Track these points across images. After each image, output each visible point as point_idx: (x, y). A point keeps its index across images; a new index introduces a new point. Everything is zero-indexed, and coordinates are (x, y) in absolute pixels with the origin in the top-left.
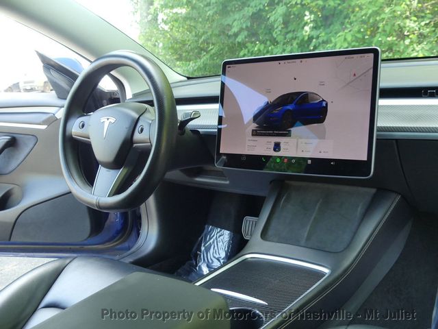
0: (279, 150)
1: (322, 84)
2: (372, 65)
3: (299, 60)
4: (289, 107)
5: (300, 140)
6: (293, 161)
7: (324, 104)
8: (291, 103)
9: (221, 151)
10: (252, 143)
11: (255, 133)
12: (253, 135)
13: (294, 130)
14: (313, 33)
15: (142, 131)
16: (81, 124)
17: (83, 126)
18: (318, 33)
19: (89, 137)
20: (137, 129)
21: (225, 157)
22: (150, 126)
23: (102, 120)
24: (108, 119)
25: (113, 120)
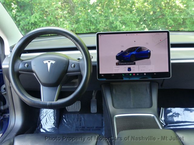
0: (130, 70)
1: (147, 44)
2: (167, 37)
3: (136, 34)
4: (133, 53)
5: (140, 66)
7: (149, 51)
8: (134, 51)
9: (101, 73)
10: (117, 68)
12: (116, 65)
13: (136, 62)
14: (18, 14)
15: (74, 66)
16: (26, 65)
17: (28, 66)
18: (20, 14)
19: (32, 72)
20: (70, 66)
21: (103, 75)
22: (79, 65)
23: (45, 62)
24: (49, 62)
25: (53, 62)
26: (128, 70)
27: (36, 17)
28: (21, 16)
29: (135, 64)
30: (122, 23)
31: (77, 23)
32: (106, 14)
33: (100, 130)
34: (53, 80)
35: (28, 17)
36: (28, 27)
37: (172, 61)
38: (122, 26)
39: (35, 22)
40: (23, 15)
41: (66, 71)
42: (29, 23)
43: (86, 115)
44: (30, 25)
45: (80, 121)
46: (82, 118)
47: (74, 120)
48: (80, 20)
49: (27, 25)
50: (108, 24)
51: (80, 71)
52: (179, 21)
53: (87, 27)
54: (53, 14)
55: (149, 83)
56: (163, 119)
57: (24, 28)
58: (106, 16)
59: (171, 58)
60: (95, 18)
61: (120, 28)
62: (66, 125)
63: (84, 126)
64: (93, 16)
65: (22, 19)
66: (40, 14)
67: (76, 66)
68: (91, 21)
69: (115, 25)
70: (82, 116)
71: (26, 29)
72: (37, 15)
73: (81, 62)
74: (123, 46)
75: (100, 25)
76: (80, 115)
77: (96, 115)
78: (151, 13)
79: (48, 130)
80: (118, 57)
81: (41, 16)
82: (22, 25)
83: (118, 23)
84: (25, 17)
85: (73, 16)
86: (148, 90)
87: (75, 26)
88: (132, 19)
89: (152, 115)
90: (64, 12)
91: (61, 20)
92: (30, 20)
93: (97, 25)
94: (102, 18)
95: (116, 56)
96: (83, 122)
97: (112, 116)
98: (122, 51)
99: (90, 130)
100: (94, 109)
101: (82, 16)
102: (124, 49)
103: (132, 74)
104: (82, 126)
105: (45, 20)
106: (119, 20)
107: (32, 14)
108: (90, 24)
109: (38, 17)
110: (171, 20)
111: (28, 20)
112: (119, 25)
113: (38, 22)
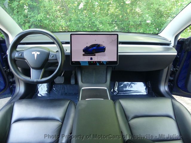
0: (92, 59)
1: (104, 42)
2: (117, 38)
3: (96, 35)
4: (94, 48)
5: (98, 57)
6: (94, 62)
7: (104, 47)
8: (95, 47)
9: (73, 60)
10: (83, 58)
11: (84, 55)
12: (83, 55)
13: (96, 54)
14: (29, 13)
15: (53, 56)
16: (20, 54)
17: (21, 55)
18: (30, 13)
19: (25, 59)
20: (50, 56)
21: (74, 62)
22: (56, 55)
23: (33, 53)
24: (36, 53)
25: (39, 53)
26: (91, 59)
27: (41, 17)
28: (31, 14)
29: (95, 55)
30: (100, 23)
31: (70, 22)
32: (90, 16)
33: (76, 95)
34: (39, 65)
35: (36, 16)
36: (36, 23)
37: (119, 54)
38: (100, 25)
39: (41, 19)
40: (32, 14)
41: (47, 59)
42: (36, 20)
43: (68, 86)
44: (37, 21)
45: (64, 89)
46: (66, 87)
47: (60, 88)
48: (72, 19)
49: (35, 22)
50: (90, 23)
51: (56, 59)
52: (137, 23)
53: (76, 25)
54: (54, 14)
55: (106, 67)
56: (117, 89)
57: (33, 23)
58: (89, 18)
59: (119, 51)
60: (82, 19)
61: (99, 26)
62: (55, 92)
63: (66, 92)
64: (81, 17)
65: (32, 17)
66: (44, 14)
67: (54, 56)
68: (79, 21)
69: (95, 24)
70: (66, 86)
71: (35, 24)
72: (42, 15)
73: (57, 54)
74: (87, 43)
75: (85, 23)
76: (64, 85)
77: (74, 85)
78: (121, 16)
79: (43, 95)
80: (84, 51)
81: (45, 16)
82: (32, 21)
83: (97, 23)
84: (33, 15)
85: (67, 17)
86: (105, 72)
87: (68, 23)
88: (106, 20)
89: (106, 88)
90: (62, 14)
91: (59, 19)
92: (37, 18)
93: (84, 23)
94: (87, 19)
95: (83, 50)
96: (66, 90)
97: (80, 88)
98: (87, 47)
99: (70, 95)
100: (73, 82)
101: (74, 17)
102: (88, 45)
103: (93, 62)
104: (65, 92)
105: (48, 19)
106: (98, 20)
107: (39, 14)
108: (78, 23)
109: (43, 16)
110: (132, 22)
111: (36, 18)
112: (98, 24)
113: (43, 20)
